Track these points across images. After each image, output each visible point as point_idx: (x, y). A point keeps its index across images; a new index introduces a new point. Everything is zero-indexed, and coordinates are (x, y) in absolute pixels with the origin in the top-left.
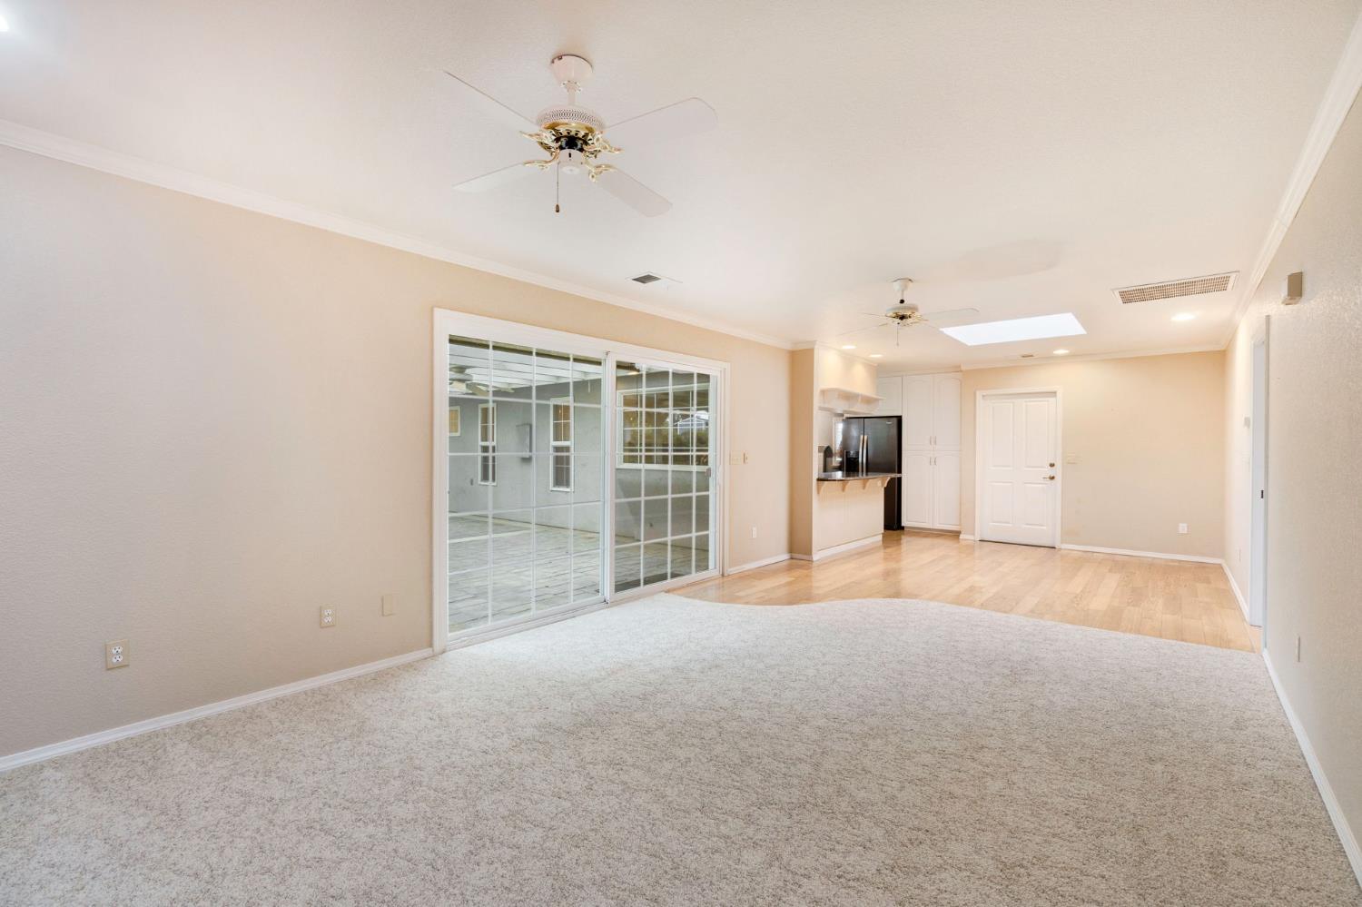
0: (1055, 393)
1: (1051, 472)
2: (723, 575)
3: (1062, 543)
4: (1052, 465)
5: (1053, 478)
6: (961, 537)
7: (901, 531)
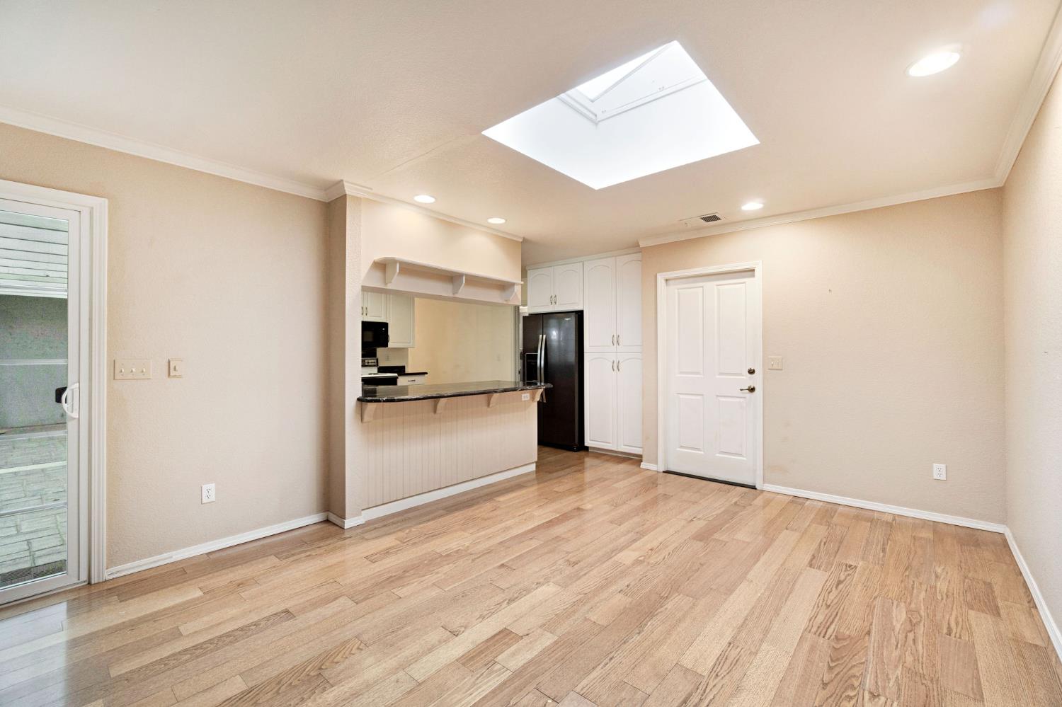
0: (753, 270)
1: (749, 381)
2: (89, 583)
3: (764, 482)
4: (751, 372)
5: (752, 390)
6: (643, 465)
7: (582, 453)
